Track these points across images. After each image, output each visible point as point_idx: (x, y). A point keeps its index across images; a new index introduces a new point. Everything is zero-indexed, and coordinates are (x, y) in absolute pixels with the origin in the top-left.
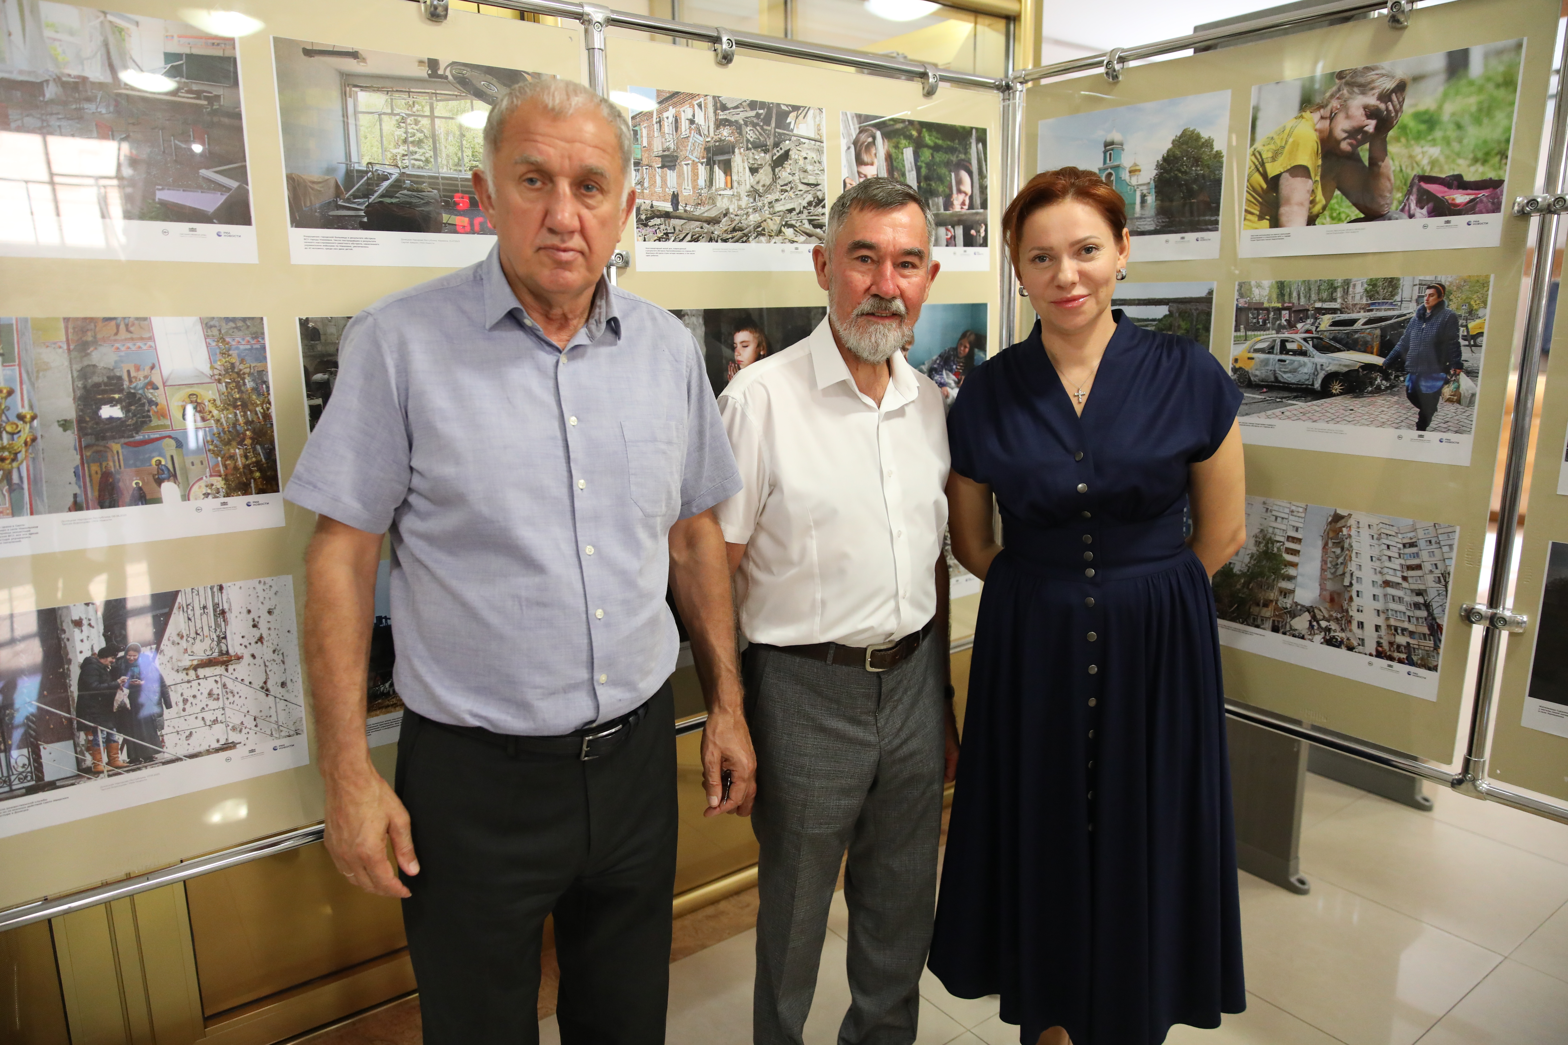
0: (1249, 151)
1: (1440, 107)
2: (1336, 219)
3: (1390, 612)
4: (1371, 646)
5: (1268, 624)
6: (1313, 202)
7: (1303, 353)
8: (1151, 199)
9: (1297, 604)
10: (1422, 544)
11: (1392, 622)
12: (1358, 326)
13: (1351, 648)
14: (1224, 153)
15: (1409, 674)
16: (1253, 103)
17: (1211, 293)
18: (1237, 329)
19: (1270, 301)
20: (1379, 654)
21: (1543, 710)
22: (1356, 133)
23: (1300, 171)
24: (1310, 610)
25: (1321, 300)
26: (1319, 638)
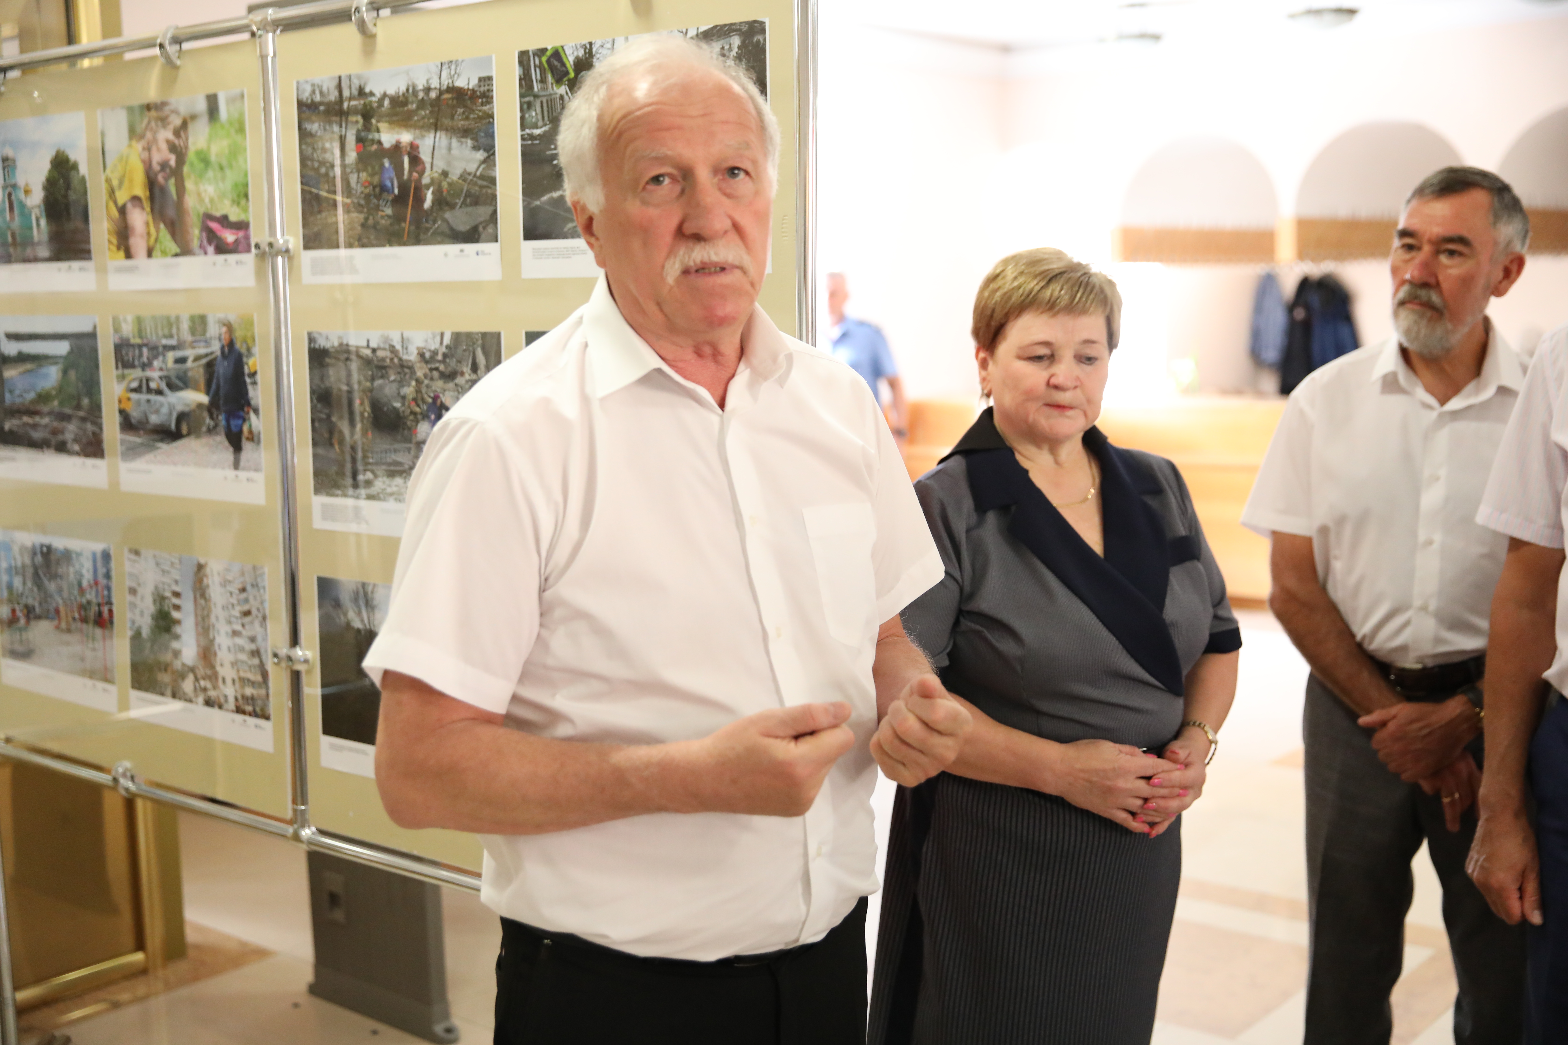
0: (103, 178)
1: (209, 147)
2: (164, 253)
3: (239, 664)
4: (231, 705)
5: (169, 692)
6: (149, 234)
7: (159, 392)
8: (43, 222)
9: (184, 665)
10: (249, 588)
11: (242, 674)
12: (189, 364)
13: (220, 707)
14: (87, 178)
15: (256, 726)
16: (100, 127)
17: (95, 327)
18: (117, 368)
19: (134, 337)
20: (239, 710)
21: (333, 747)
22: (164, 165)
23: (136, 199)
24: (192, 670)
25: (166, 337)
26: (201, 699)
